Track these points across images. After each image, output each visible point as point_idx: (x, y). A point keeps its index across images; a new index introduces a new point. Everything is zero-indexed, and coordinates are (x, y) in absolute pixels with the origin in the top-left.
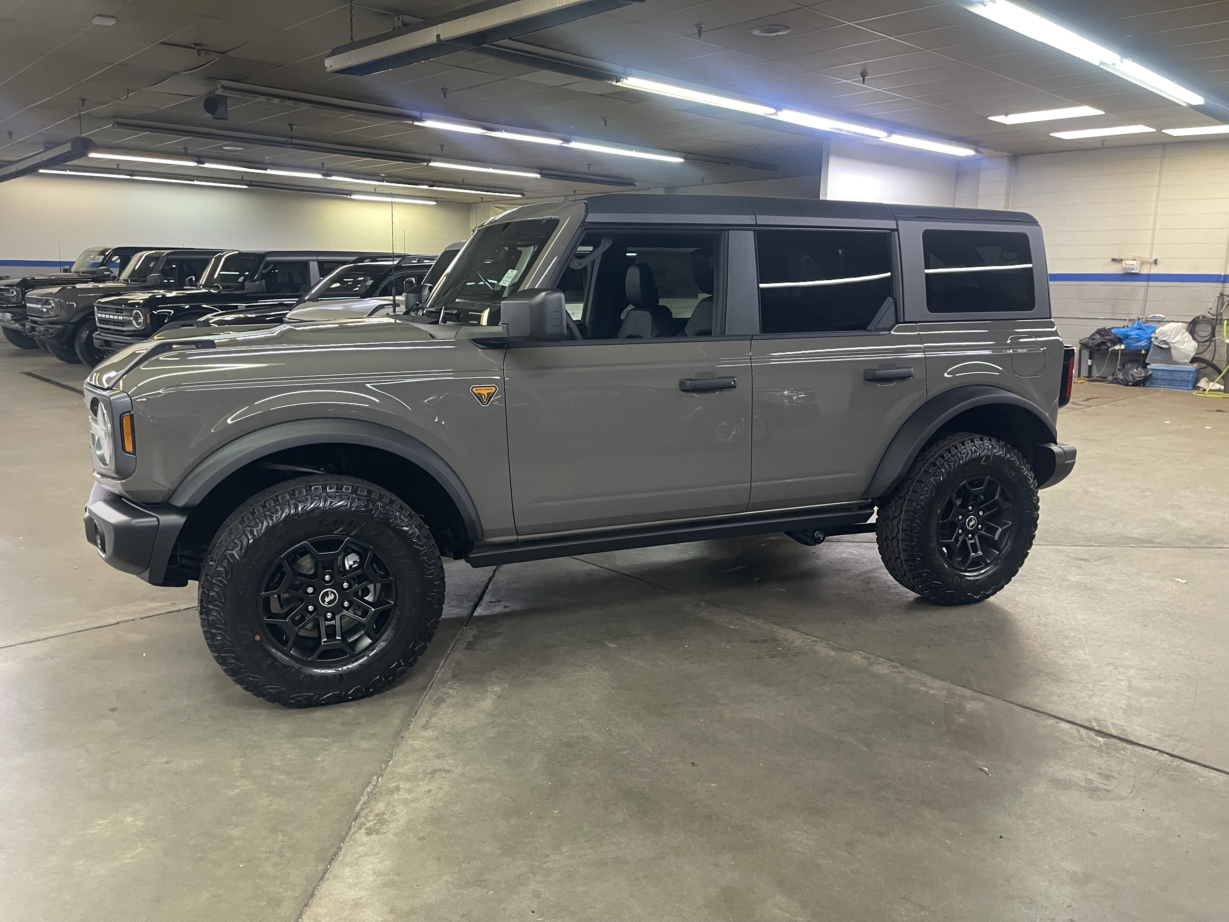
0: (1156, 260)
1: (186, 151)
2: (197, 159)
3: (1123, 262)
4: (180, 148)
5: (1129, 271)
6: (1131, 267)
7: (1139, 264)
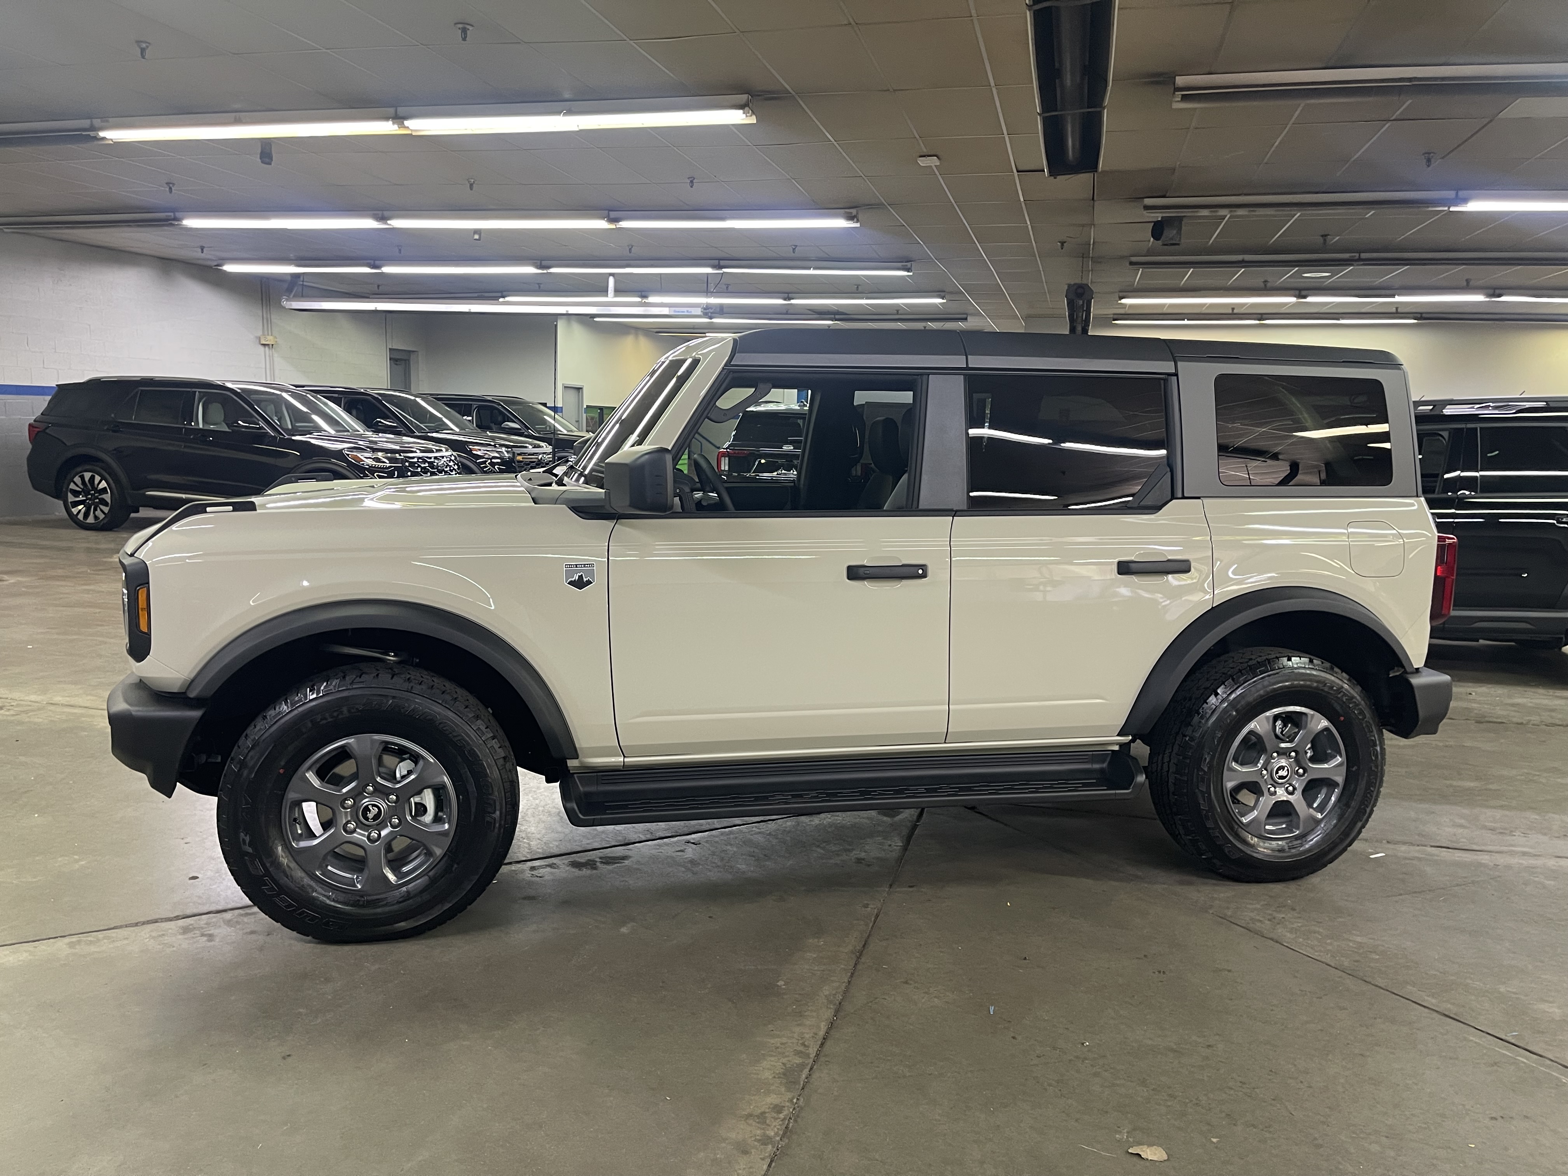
1: (1265, 285)
2: (1297, 292)
4: (1259, 282)
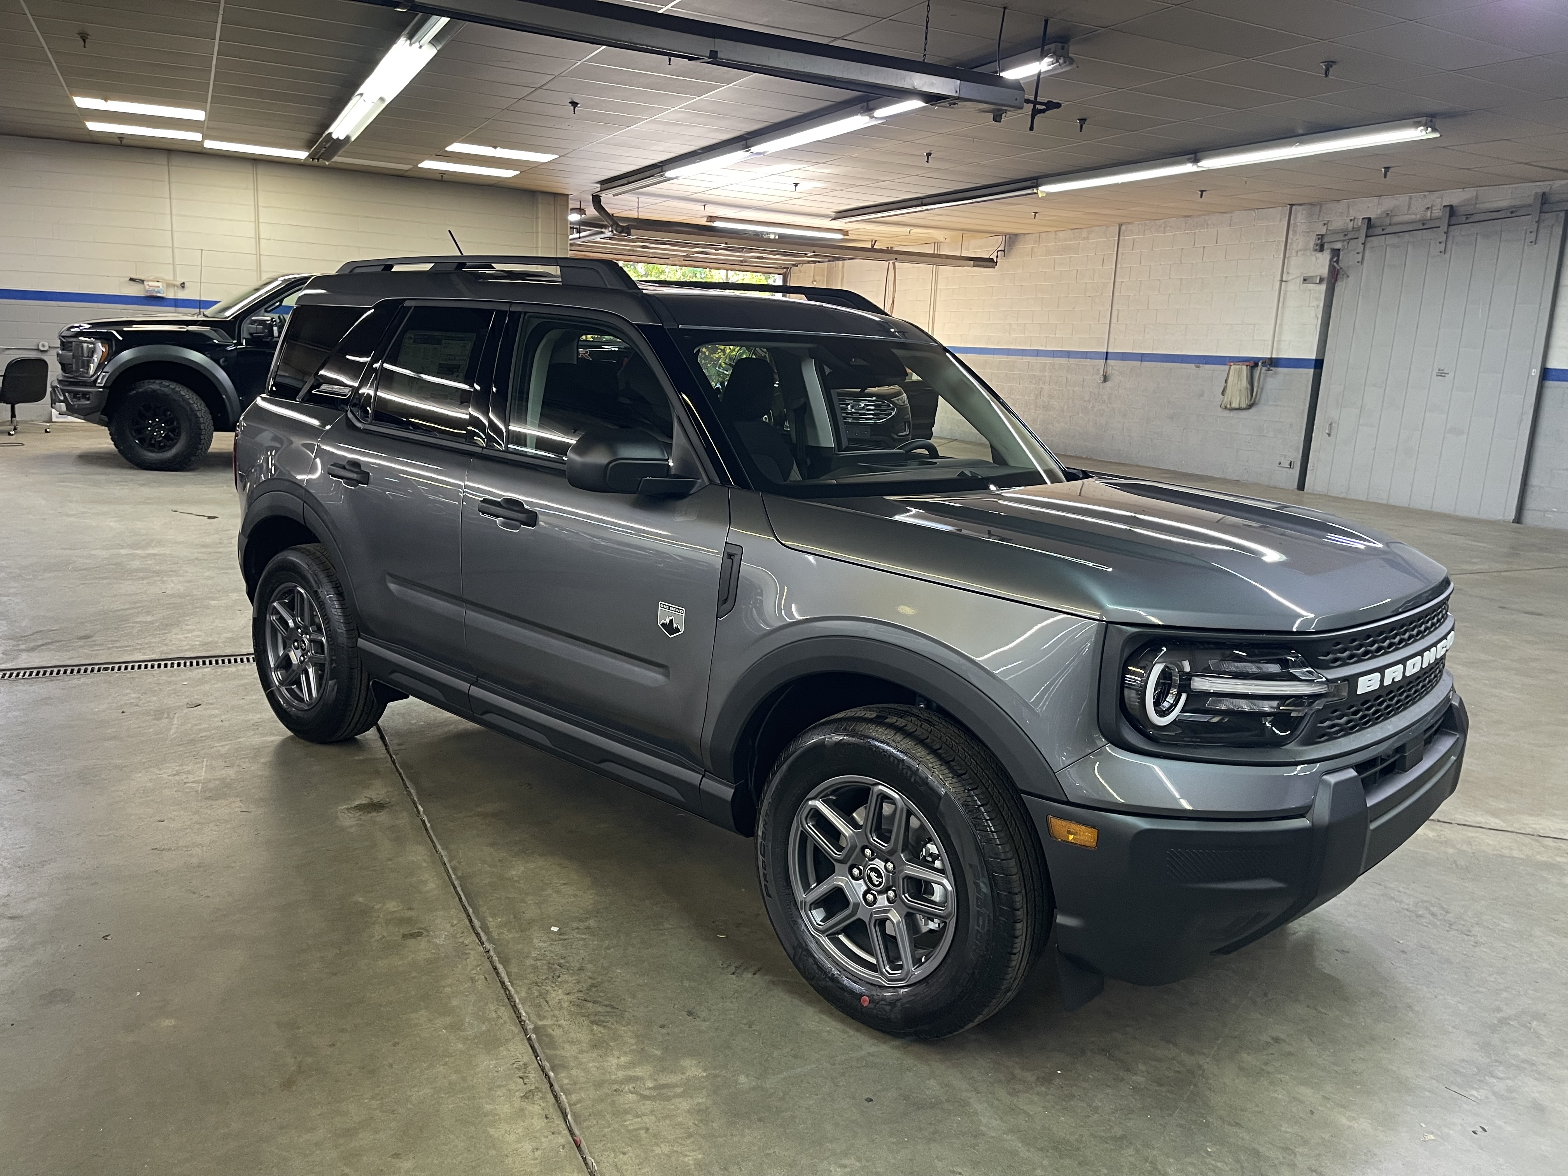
0: (184, 283)
3: (145, 283)
5: (155, 294)
6: (156, 289)
7: (165, 286)
